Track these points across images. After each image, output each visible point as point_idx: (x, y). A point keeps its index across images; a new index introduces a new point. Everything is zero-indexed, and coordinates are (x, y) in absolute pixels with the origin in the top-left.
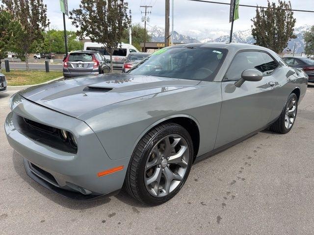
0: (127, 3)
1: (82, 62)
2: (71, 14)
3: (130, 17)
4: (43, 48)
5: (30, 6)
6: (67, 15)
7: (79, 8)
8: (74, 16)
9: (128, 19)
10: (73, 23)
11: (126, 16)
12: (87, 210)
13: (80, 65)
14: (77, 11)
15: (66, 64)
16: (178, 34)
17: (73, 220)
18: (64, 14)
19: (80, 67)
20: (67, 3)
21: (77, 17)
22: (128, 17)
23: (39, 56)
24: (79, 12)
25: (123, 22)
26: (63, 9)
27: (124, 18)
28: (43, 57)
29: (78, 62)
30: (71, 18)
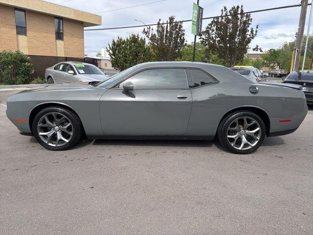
9: (253, 35)
11: (252, 31)
18: (196, 36)
26: (196, 31)
30: (201, 38)
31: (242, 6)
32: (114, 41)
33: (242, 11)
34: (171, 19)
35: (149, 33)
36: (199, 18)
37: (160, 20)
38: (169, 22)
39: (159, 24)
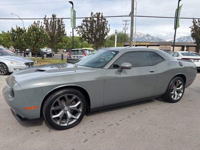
0: (107, 21)
1: (77, 55)
2: (77, 28)
3: (109, 28)
4: (68, 46)
5: (57, 25)
6: (75, 29)
7: (81, 25)
8: (79, 29)
9: (108, 30)
10: (78, 33)
11: (107, 28)
12: (29, 128)
13: (76, 57)
14: (80, 26)
15: (69, 56)
16: (150, 36)
17: (20, 131)
18: (73, 29)
19: (76, 58)
20: (75, 23)
21: (80, 30)
22: (108, 28)
23: (65, 51)
24: (81, 27)
25: (105, 31)
26: (73, 26)
27: (106, 29)
28: (67, 51)
29: (75, 55)
30: (77, 31)
31: (102, 13)
32: (12, 29)
33: (102, 16)
34: (54, 16)
35: (39, 25)
36: (74, 17)
37: (46, 16)
38: (52, 18)
39: (45, 19)
